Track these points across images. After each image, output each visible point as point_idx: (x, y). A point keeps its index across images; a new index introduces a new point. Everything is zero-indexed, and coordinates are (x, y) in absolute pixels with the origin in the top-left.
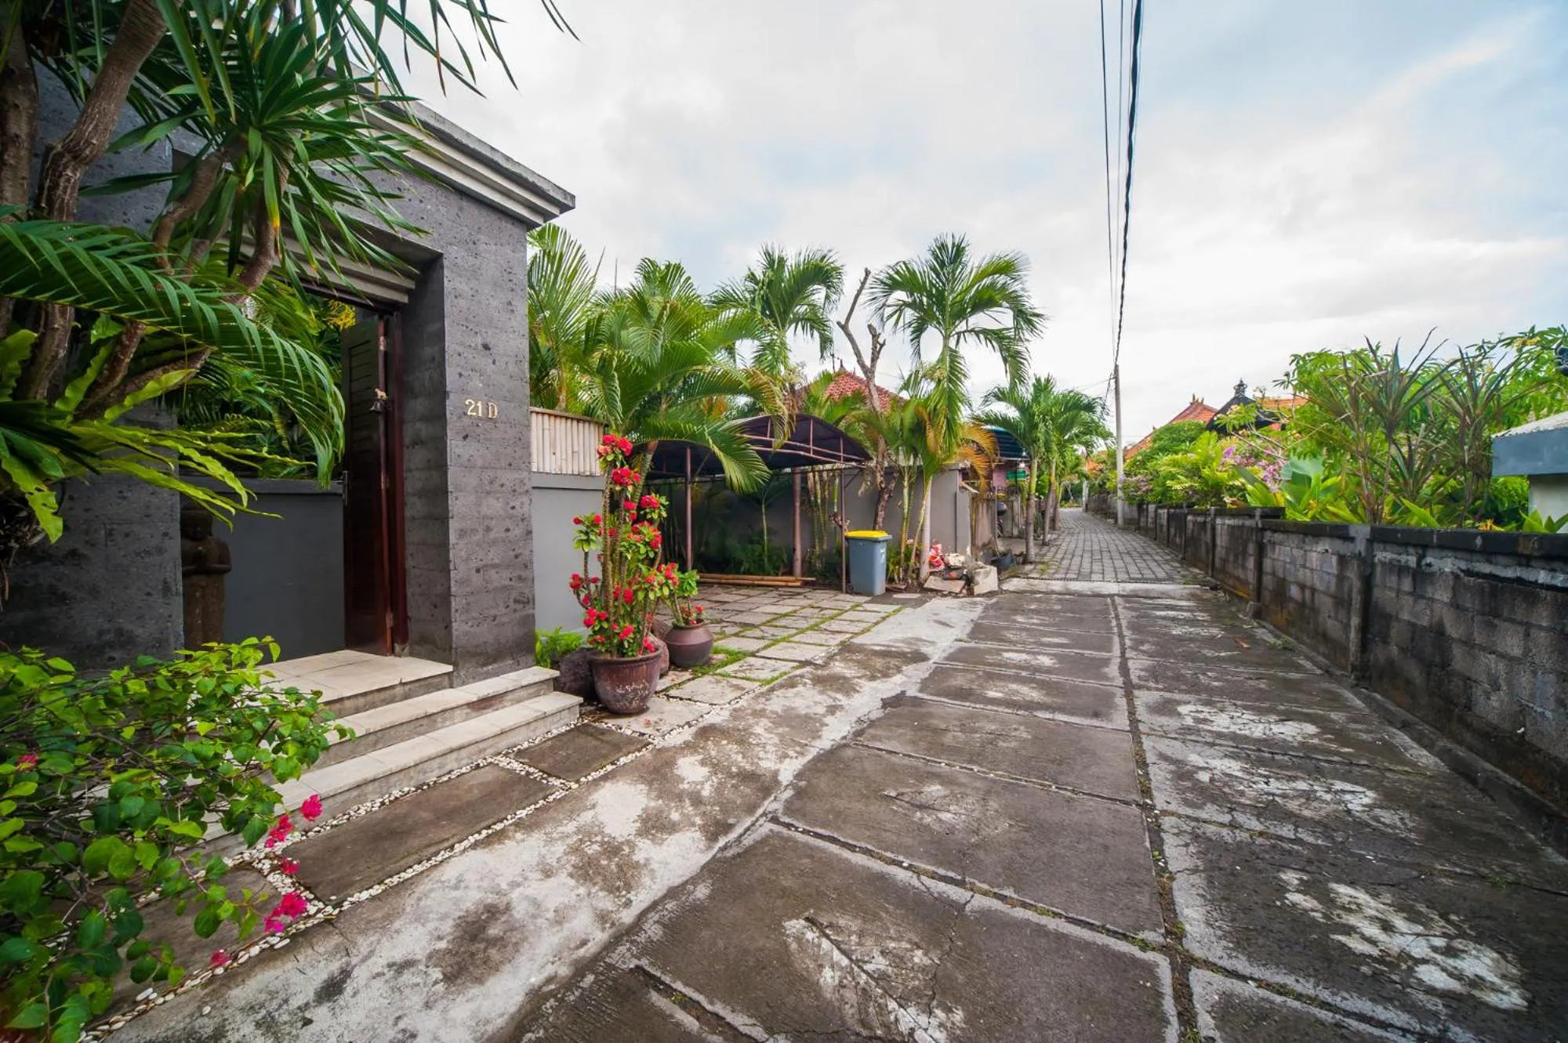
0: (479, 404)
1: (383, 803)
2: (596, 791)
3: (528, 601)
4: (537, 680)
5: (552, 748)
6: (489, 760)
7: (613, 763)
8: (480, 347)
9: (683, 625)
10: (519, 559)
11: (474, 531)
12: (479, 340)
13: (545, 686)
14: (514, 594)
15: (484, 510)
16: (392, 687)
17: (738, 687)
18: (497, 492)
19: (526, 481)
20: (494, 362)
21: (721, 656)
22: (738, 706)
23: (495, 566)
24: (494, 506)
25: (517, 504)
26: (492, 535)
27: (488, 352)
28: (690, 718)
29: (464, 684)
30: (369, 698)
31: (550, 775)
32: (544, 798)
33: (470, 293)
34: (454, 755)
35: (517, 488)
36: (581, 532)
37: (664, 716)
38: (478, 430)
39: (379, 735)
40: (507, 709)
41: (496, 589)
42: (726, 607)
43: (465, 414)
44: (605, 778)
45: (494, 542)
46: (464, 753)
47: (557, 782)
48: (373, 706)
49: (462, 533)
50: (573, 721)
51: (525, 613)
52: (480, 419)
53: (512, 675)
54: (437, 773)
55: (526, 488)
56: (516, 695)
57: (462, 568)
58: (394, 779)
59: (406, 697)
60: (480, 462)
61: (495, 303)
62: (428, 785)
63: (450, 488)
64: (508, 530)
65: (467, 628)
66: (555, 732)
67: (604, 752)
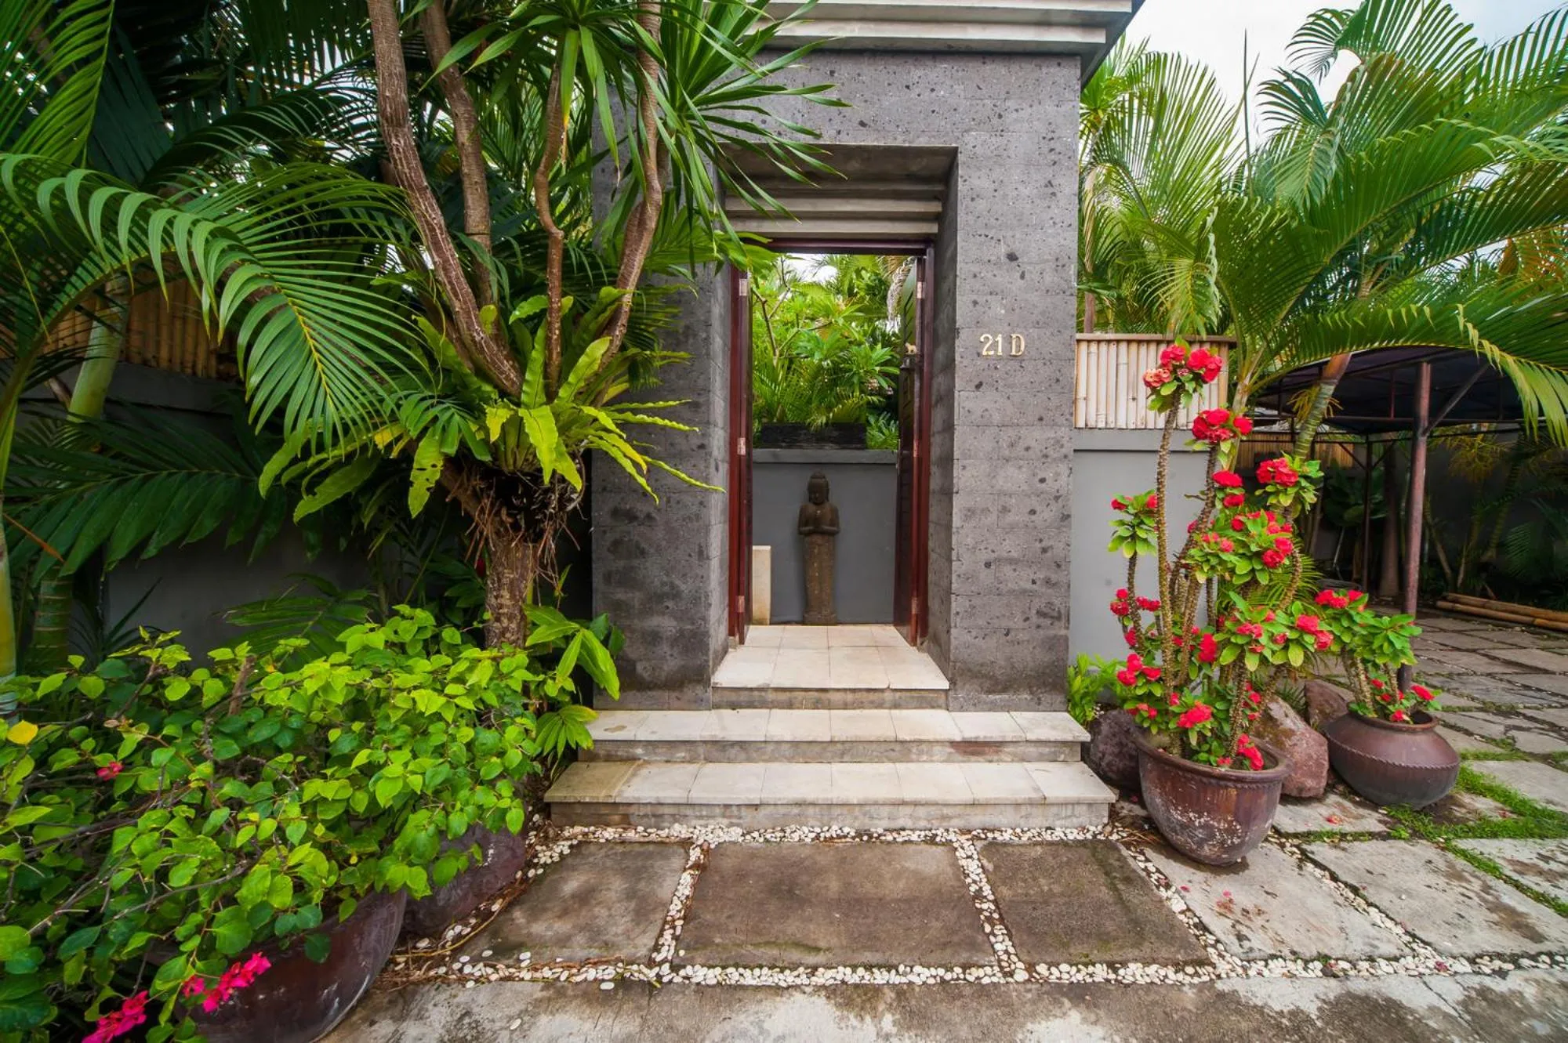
0: (999, 339)
1: (818, 837)
2: (1048, 1016)
3: (1059, 616)
4: (1059, 738)
5: (1037, 862)
6: (952, 837)
7: (1112, 966)
8: (1003, 259)
9: (1372, 715)
10: (1049, 554)
11: (986, 511)
12: (1003, 250)
13: (1067, 750)
14: (1038, 603)
15: (1000, 483)
16: (882, 690)
17: (1517, 923)
18: (1018, 458)
19: (1064, 441)
20: (1022, 277)
21: (1484, 805)
22: (1499, 986)
23: (1011, 561)
24: (1014, 478)
25: (1049, 475)
26: (1010, 518)
27: (1014, 264)
28: (1334, 946)
29: (961, 709)
30: (858, 695)
31: (1002, 920)
32: (965, 967)
33: (993, 186)
34: (908, 810)
35: (1050, 452)
36: (1122, 523)
37: (1273, 906)
38: (996, 375)
39: (847, 746)
40: (1002, 765)
41: (1012, 592)
42: (1533, 680)
43: (979, 354)
44: (1079, 994)
45: (1012, 528)
46: (921, 811)
47: (1002, 944)
48: (861, 706)
49: (970, 513)
50: (1096, 825)
51: (1052, 632)
52: (1000, 358)
53: (1024, 717)
54: (886, 824)
55: (1064, 451)
56: (1020, 749)
57: (966, 557)
58: (836, 811)
59: (896, 706)
60: (997, 418)
61: (1025, 191)
62: (870, 836)
63: (956, 454)
64: (1033, 512)
65: (968, 638)
66: (1058, 834)
67: (1110, 926)
